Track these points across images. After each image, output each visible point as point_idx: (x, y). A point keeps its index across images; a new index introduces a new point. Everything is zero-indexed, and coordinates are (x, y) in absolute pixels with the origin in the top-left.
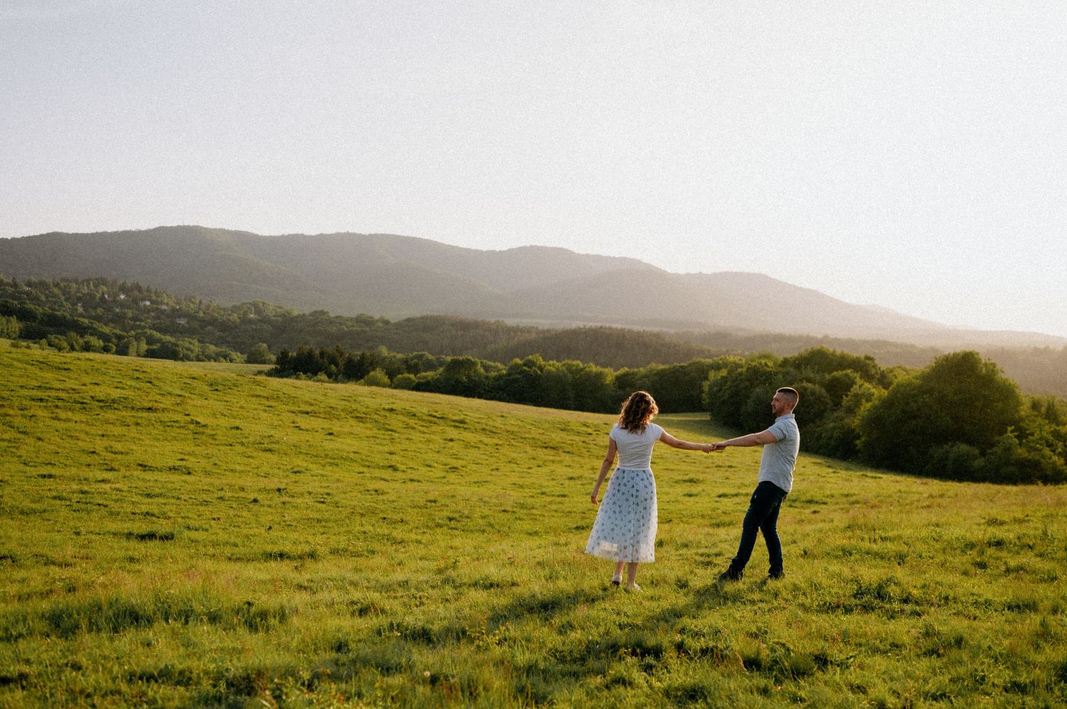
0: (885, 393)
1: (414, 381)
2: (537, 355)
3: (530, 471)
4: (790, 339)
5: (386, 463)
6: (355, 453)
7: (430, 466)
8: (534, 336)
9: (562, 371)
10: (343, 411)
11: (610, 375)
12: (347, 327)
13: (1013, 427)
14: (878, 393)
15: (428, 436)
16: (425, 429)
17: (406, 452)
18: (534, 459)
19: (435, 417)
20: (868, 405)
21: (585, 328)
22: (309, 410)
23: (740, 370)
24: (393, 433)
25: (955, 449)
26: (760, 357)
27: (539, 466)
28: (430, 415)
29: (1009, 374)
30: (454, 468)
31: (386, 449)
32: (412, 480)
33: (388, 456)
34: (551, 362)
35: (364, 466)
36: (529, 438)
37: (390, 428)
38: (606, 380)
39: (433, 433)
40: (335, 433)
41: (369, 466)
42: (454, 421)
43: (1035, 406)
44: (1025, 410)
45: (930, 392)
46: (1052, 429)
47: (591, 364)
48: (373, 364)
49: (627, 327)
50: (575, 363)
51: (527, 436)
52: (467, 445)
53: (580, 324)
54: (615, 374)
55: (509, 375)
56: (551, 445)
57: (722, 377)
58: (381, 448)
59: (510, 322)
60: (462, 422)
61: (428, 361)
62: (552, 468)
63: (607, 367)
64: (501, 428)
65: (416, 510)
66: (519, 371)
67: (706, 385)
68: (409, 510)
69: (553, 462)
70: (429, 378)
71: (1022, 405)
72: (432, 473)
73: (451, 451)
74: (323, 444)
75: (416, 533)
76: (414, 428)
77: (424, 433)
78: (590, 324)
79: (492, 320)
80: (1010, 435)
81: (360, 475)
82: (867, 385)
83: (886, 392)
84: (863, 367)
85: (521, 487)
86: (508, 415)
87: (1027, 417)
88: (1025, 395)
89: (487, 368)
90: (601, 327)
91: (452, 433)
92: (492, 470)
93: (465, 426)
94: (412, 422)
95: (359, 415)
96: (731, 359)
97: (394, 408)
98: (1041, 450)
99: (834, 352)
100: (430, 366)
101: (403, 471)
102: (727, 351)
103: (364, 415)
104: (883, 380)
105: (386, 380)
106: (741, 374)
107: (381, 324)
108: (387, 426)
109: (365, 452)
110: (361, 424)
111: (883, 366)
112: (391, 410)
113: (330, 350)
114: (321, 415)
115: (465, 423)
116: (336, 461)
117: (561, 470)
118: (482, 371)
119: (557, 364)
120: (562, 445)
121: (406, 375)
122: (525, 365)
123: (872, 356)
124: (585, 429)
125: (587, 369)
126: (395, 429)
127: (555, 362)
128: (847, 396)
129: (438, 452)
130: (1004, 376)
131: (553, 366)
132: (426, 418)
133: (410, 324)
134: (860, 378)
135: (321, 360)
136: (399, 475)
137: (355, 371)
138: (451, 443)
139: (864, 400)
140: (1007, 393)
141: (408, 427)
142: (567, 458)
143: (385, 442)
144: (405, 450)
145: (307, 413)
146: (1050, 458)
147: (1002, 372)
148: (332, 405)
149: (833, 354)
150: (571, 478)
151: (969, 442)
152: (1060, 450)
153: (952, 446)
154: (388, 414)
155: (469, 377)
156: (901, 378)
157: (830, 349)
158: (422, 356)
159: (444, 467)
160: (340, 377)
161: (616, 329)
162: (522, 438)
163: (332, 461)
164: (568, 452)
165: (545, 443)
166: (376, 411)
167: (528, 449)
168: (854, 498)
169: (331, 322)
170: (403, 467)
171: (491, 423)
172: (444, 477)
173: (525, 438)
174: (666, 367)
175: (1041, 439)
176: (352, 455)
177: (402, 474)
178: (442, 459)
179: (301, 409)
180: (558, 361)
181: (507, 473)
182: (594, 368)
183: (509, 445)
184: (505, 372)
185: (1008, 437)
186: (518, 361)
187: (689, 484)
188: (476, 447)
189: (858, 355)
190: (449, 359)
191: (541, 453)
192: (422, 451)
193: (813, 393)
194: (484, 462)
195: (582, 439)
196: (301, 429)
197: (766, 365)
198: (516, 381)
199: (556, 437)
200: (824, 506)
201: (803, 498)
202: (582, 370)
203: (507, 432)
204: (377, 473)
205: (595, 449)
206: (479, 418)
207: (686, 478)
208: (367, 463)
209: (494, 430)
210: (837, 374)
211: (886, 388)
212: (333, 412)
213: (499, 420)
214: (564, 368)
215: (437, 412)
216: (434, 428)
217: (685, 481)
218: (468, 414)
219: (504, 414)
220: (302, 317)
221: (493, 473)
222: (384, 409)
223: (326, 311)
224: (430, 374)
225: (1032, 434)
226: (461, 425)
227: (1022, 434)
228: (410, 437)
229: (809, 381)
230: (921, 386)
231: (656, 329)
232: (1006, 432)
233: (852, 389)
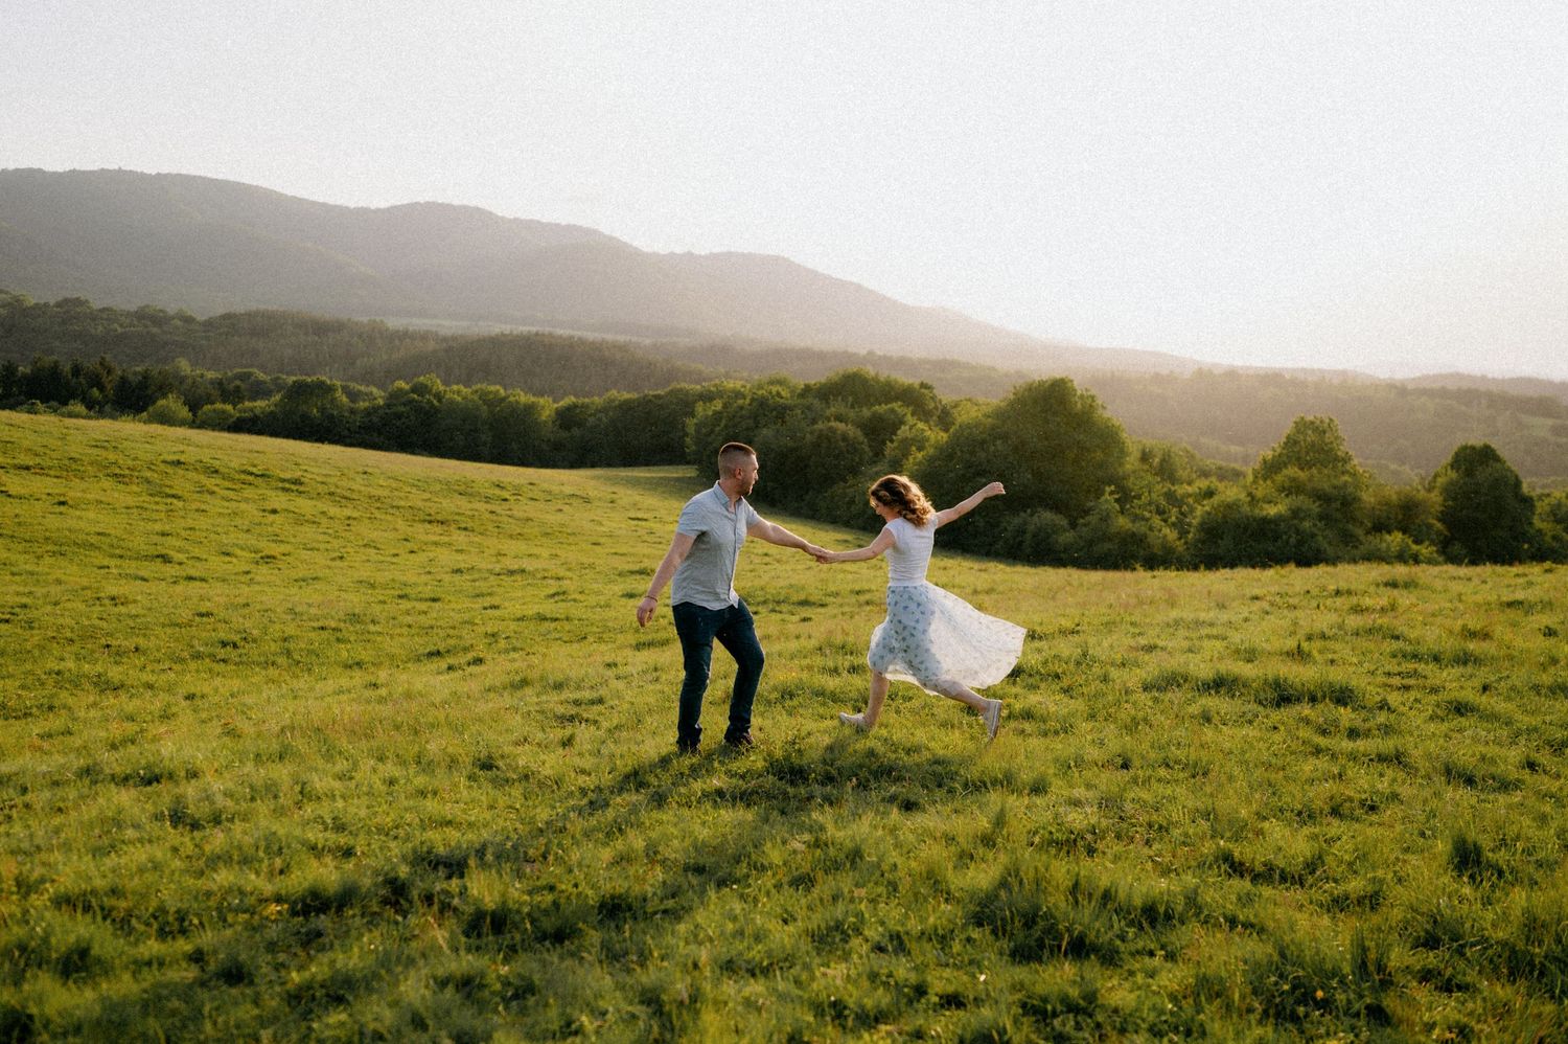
0: (943, 437)
1: (231, 416)
2: (433, 375)
3: (394, 560)
4: (821, 356)
5: (153, 551)
6: (99, 534)
7: (228, 554)
8: (431, 345)
9: (472, 400)
10: (91, 464)
11: (547, 408)
12: (121, 326)
13: (1113, 488)
14: (936, 436)
15: (234, 505)
16: (231, 494)
17: (192, 533)
18: (406, 540)
19: (251, 474)
20: (920, 455)
21: (511, 334)
22: (31, 463)
23: (740, 402)
24: (175, 501)
25: (1035, 518)
26: (772, 383)
27: (412, 552)
28: (244, 472)
29: (1114, 412)
30: (268, 557)
31: (158, 527)
32: (190, 578)
33: (159, 539)
34: (455, 387)
35: (112, 556)
36: (403, 507)
37: (173, 492)
38: (540, 415)
39: (247, 500)
40: (70, 502)
41: (121, 557)
42: (284, 481)
43: (1145, 457)
44: (1131, 463)
45: (1005, 437)
46: (1165, 489)
47: (518, 391)
48: (163, 389)
49: (577, 333)
50: (492, 388)
51: (402, 503)
52: (300, 520)
53: (506, 328)
54: (556, 405)
55: (388, 406)
56: (439, 518)
57: (716, 413)
58: (150, 526)
59: (394, 323)
60: (297, 482)
61: (259, 383)
62: (431, 555)
63: (543, 396)
64: (360, 492)
65: (169, 631)
66: (403, 400)
67: (691, 424)
68: (159, 630)
69: (436, 544)
70: (258, 412)
71: (1128, 454)
72: (230, 566)
73: (270, 529)
74: (45, 521)
75: (153, 671)
76: (212, 493)
77: (229, 500)
78: (524, 329)
79: (365, 319)
80: (1108, 499)
81: (102, 571)
82: (921, 425)
83: (945, 435)
84: (915, 399)
85: (373, 586)
86: (376, 470)
87: (1134, 472)
88: (1134, 441)
89: (353, 396)
90: (537, 334)
91: (278, 500)
92: (333, 559)
93: (301, 489)
94: (211, 482)
95: (118, 471)
96: (730, 385)
97: (182, 460)
98: (1147, 520)
99: (877, 374)
100: (259, 391)
101: (180, 564)
102: (727, 373)
103: (127, 472)
104: (944, 419)
105: (185, 412)
106: (742, 408)
107: (179, 323)
108: (168, 490)
109: (119, 533)
110: (121, 487)
111: (946, 397)
112: (179, 463)
113: (90, 364)
114: (52, 473)
115: (301, 484)
116: (64, 548)
117: (446, 558)
118: (345, 399)
119: (465, 390)
120: (456, 517)
121: (219, 406)
122: (413, 390)
123: (930, 383)
124: (497, 492)
125: (512, 399)
126: (180, 493)
127: (462, 387)
128: (892, 441)
129: (248, 531)
130: (1107, 414)
131: (458, 393)
132: (237, 477)
133: (230, 324)
134: (912, 415)
135: (74, 380)
136: (170, 570)
137: (133, 398)
138: (271, 517)
139: (914, 448)
140: (1109, 438)
141: (202, 490)
142: (460, 538)
143: (155, 516)
144: (191, 529)
145: (27, 468)
146: (1160, 531)
147: (1104, 408)
148: (73, 455)
149: (876, 379)
150: (458, 571)
151: (1056, 507)
152: (1173, 519)
153: (1032, 515)
154: (170, 470)
155: (323, 410)
156: (966, 416)
157: (870, 371)
158: (249, 375)
159: (253, 555)
160: (108, 408)
161: (561, 337)
162: (393, 507)
163: (56, 548)
164: (465, 529)
165: (430, 515)
166: (150, 466)
167: (401, 524)
168: (867, 597)
169: (94, 317)
170: (181, 557)
171: (344, 483)
172: (248, 573)
173: (398, 508)
174: (634, 395)
175: (1150, 504)
176: (93, 540)
177: (177, 567)
178: (252, 541)
179: (16, 461)
180: (465, 387)
181: (356, 565)
182: (524, 398)
183: (370, 518)
184: (381, 402)
185: (1106, 501)
186: (402, 384)
187: (638, 577)
188: (314, 522)
189: (911, 381)
190: (291, 379)
191: (421, 532)
192: (220, 530)
193: (845, 438)
194: (322, 546)
195: (490, 507)
196: (9, 496)
197: (778, 394)
198: (399, 416)
199: (449, 505)
200: (822, 610)
201: (795, 598)
202: (503, 399)
203: (370, 497)
204: (131, 567)
205: (509, 523)
206: (326, 475)
207: (636, 567)
208: (117, 551)
209: (348, 494)
210: (881, 409)
211: (946, 430)
212: (74, 466)
213: (359, 478)
214: (476, 398)
215: (255, 466)
216: (249, 492)
217: (632, 572)
218: (309, 469)
219: (370, 470)
220: (40, 309)
221: (333, 564)
222: (164, 462)
223: (83, 298)
224: (260, 405)
225: (1139, 497)
226: (293, 487)
227: (1125, 497)
228: (203, 507)
229: (839, 418)
230: (993, 428)
231: (621, 338)
232: (1103, 494)
233: (899, 432)
